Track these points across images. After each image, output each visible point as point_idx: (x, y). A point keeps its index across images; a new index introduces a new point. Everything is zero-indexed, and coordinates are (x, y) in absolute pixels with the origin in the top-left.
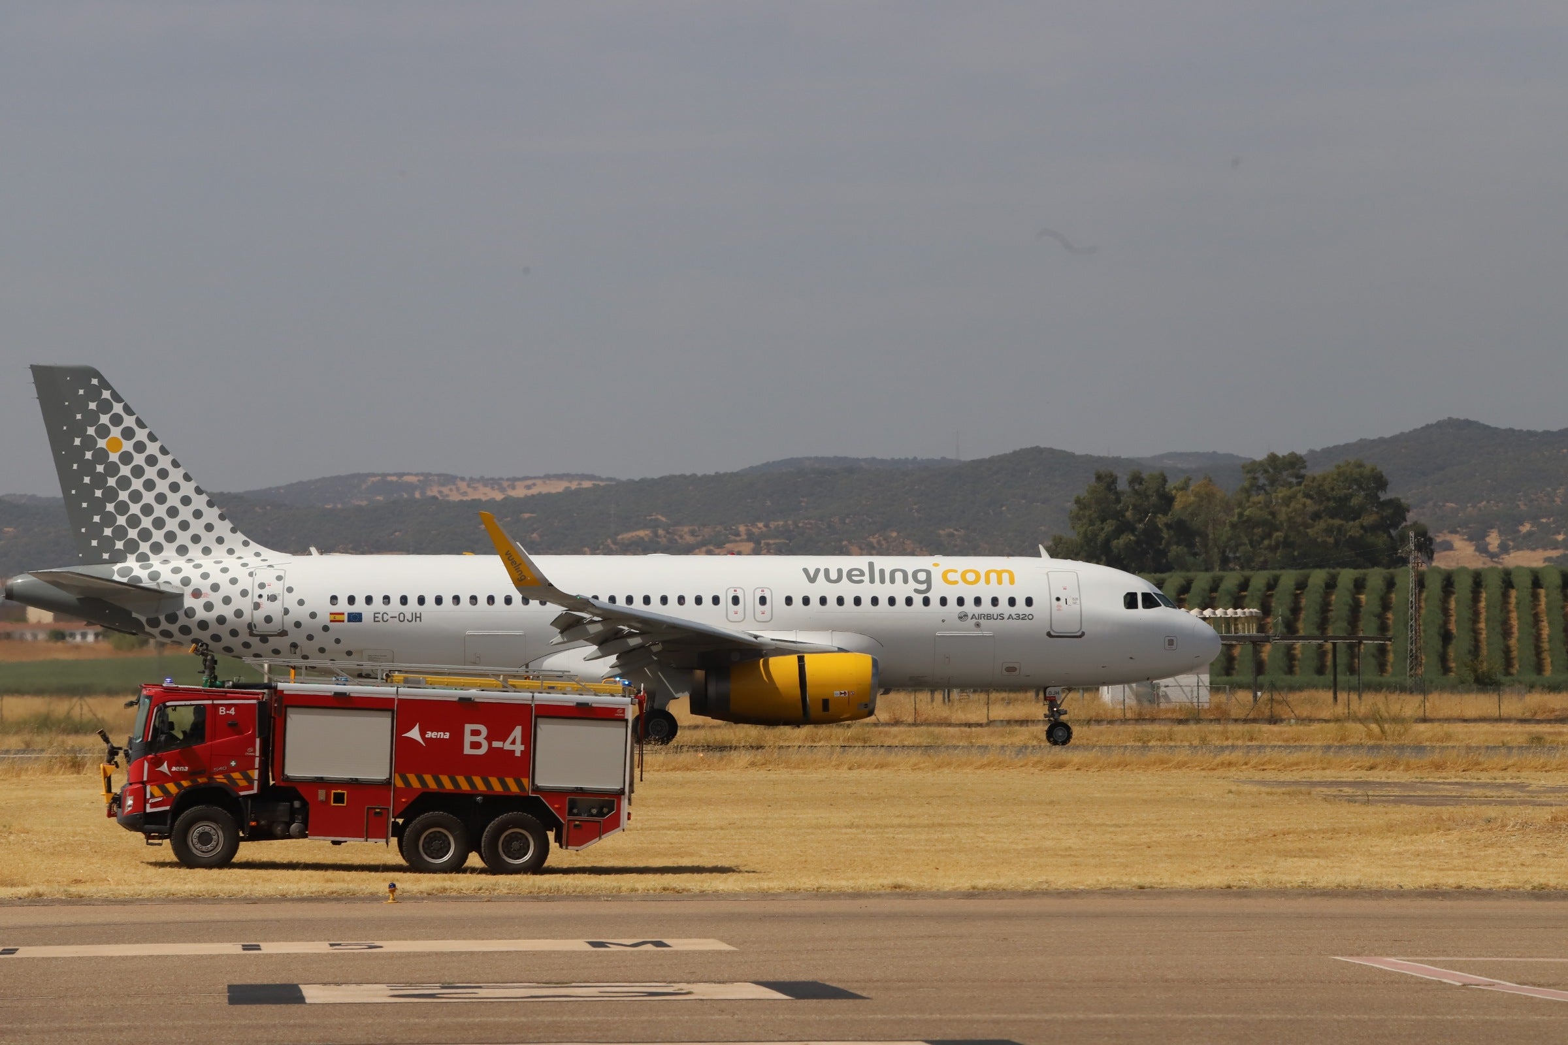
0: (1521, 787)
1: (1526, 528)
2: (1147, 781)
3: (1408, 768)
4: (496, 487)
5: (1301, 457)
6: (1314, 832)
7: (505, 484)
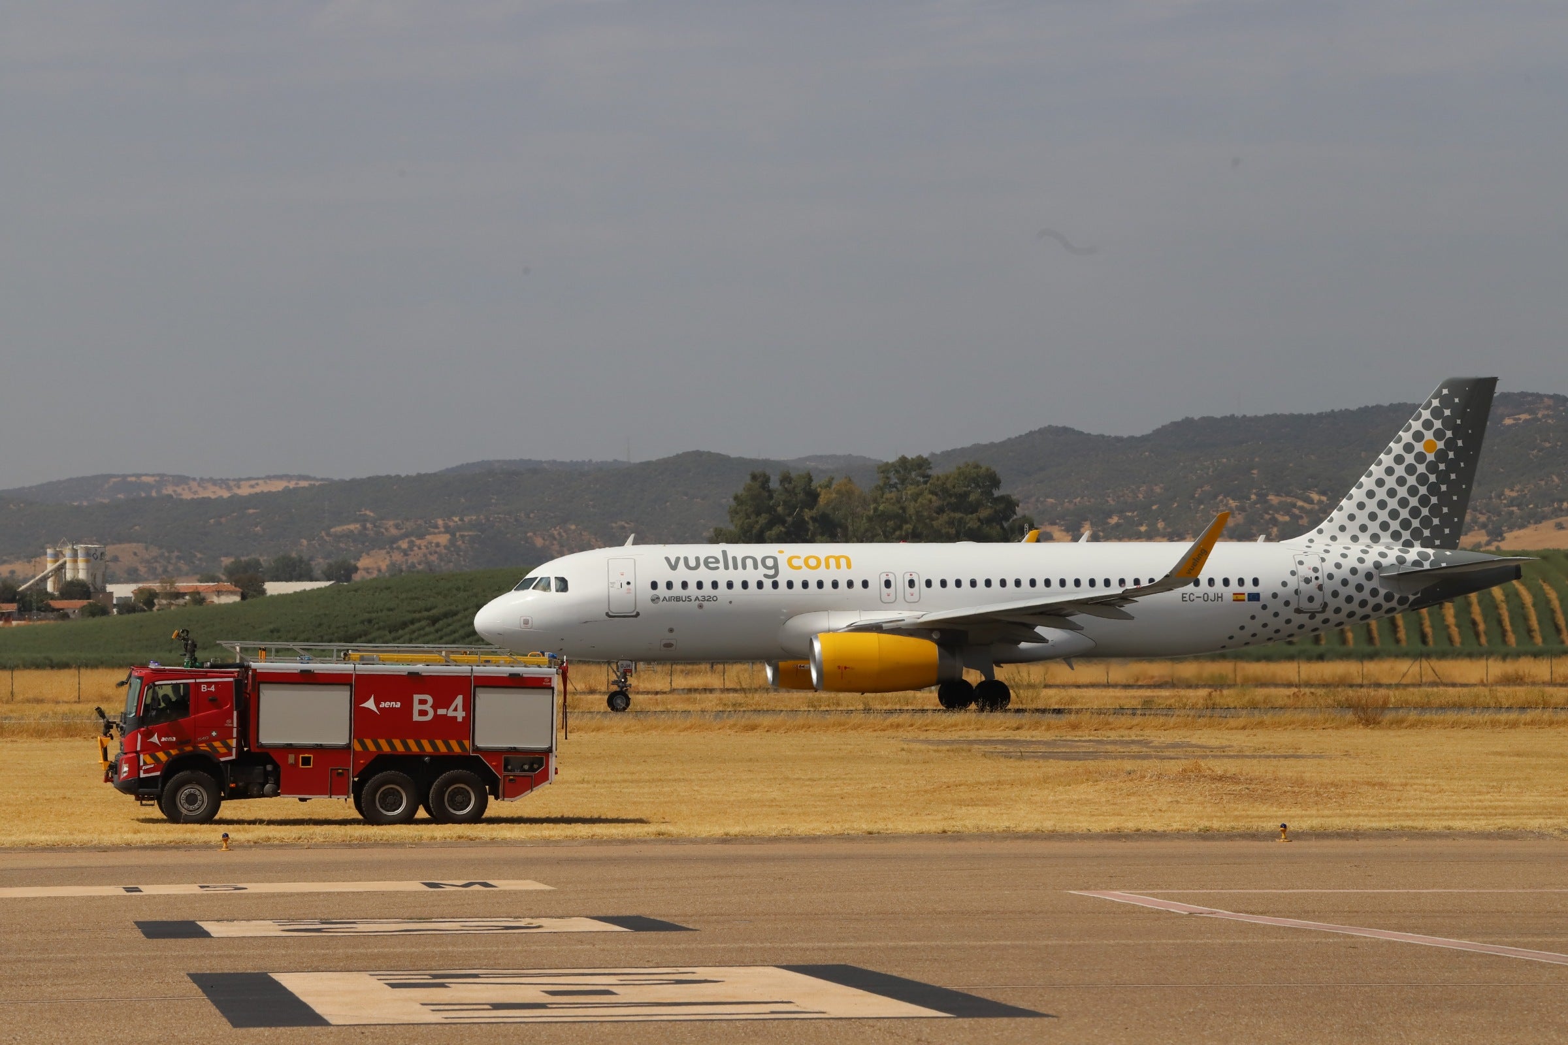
0: (1146, 743)
1: (1114, 520)
2: (828, 740)
3: (1049, 728)
4: (224, 486)
5: (927, 459)
6: (982, 784)
7: (232, 483)
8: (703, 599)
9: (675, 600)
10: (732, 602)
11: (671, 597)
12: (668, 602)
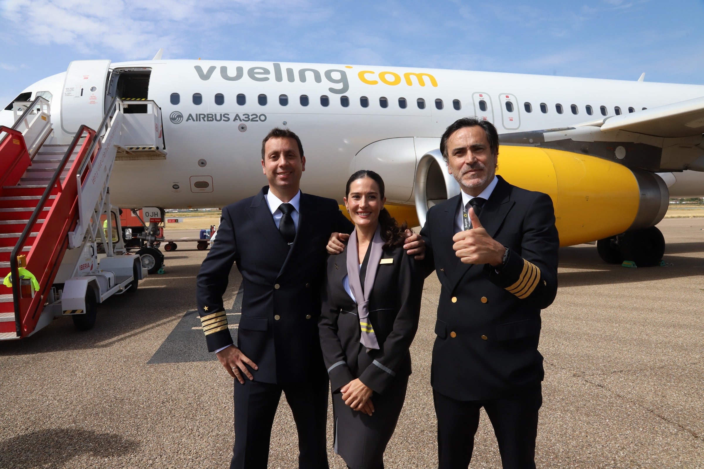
8: (246, 118)
9: (206, 119)
10: (286, 123)
11: (200, 115)
12: (196, 122)
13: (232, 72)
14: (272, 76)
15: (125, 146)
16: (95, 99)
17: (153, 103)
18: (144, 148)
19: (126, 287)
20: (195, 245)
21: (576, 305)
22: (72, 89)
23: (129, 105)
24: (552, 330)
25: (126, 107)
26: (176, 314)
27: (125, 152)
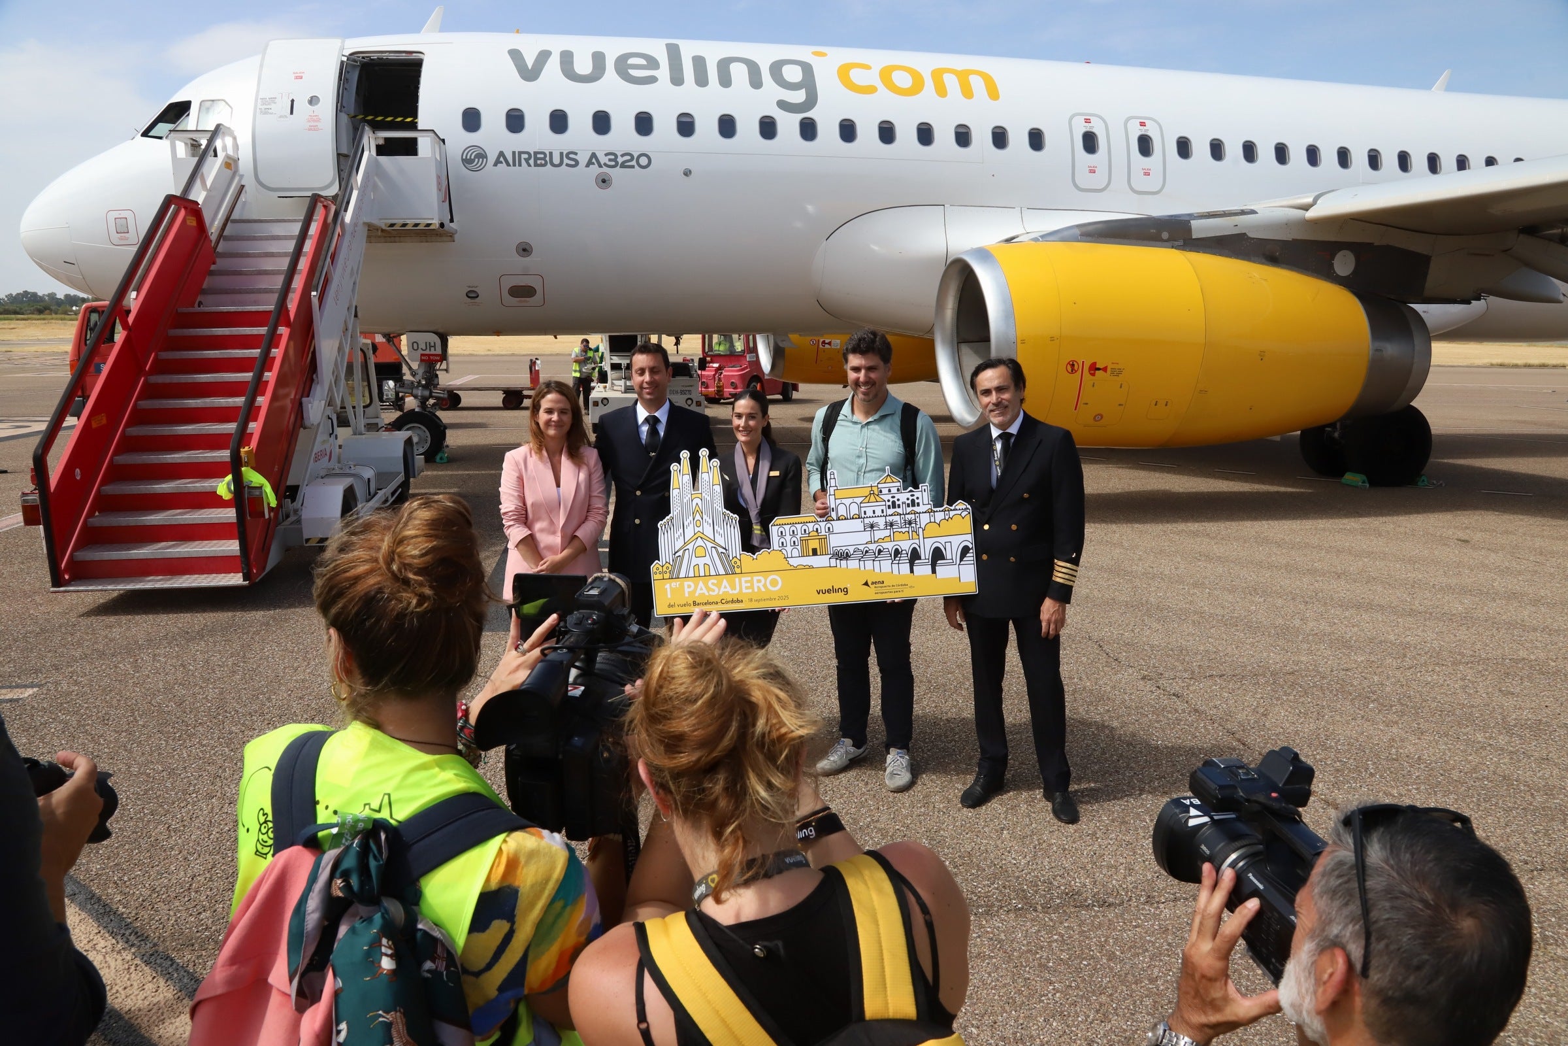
8: (610, 160)
9: (532, 162)
10: (690, 171)
11: (520, 153)
12: (512, 167)
13: (583, 66)
14: (664, 73)
15: (381, 219)
16: (319, 120)
17: (433, 135)
18: (416, 225)
19: (393, 494)
20: (497, 399)
21: (1208, 558)
22: (273, 100)
23: (386, 139)
24: (1144, 602)
25: (381, 142)
26: (489, 548)
27: (380, 231)
